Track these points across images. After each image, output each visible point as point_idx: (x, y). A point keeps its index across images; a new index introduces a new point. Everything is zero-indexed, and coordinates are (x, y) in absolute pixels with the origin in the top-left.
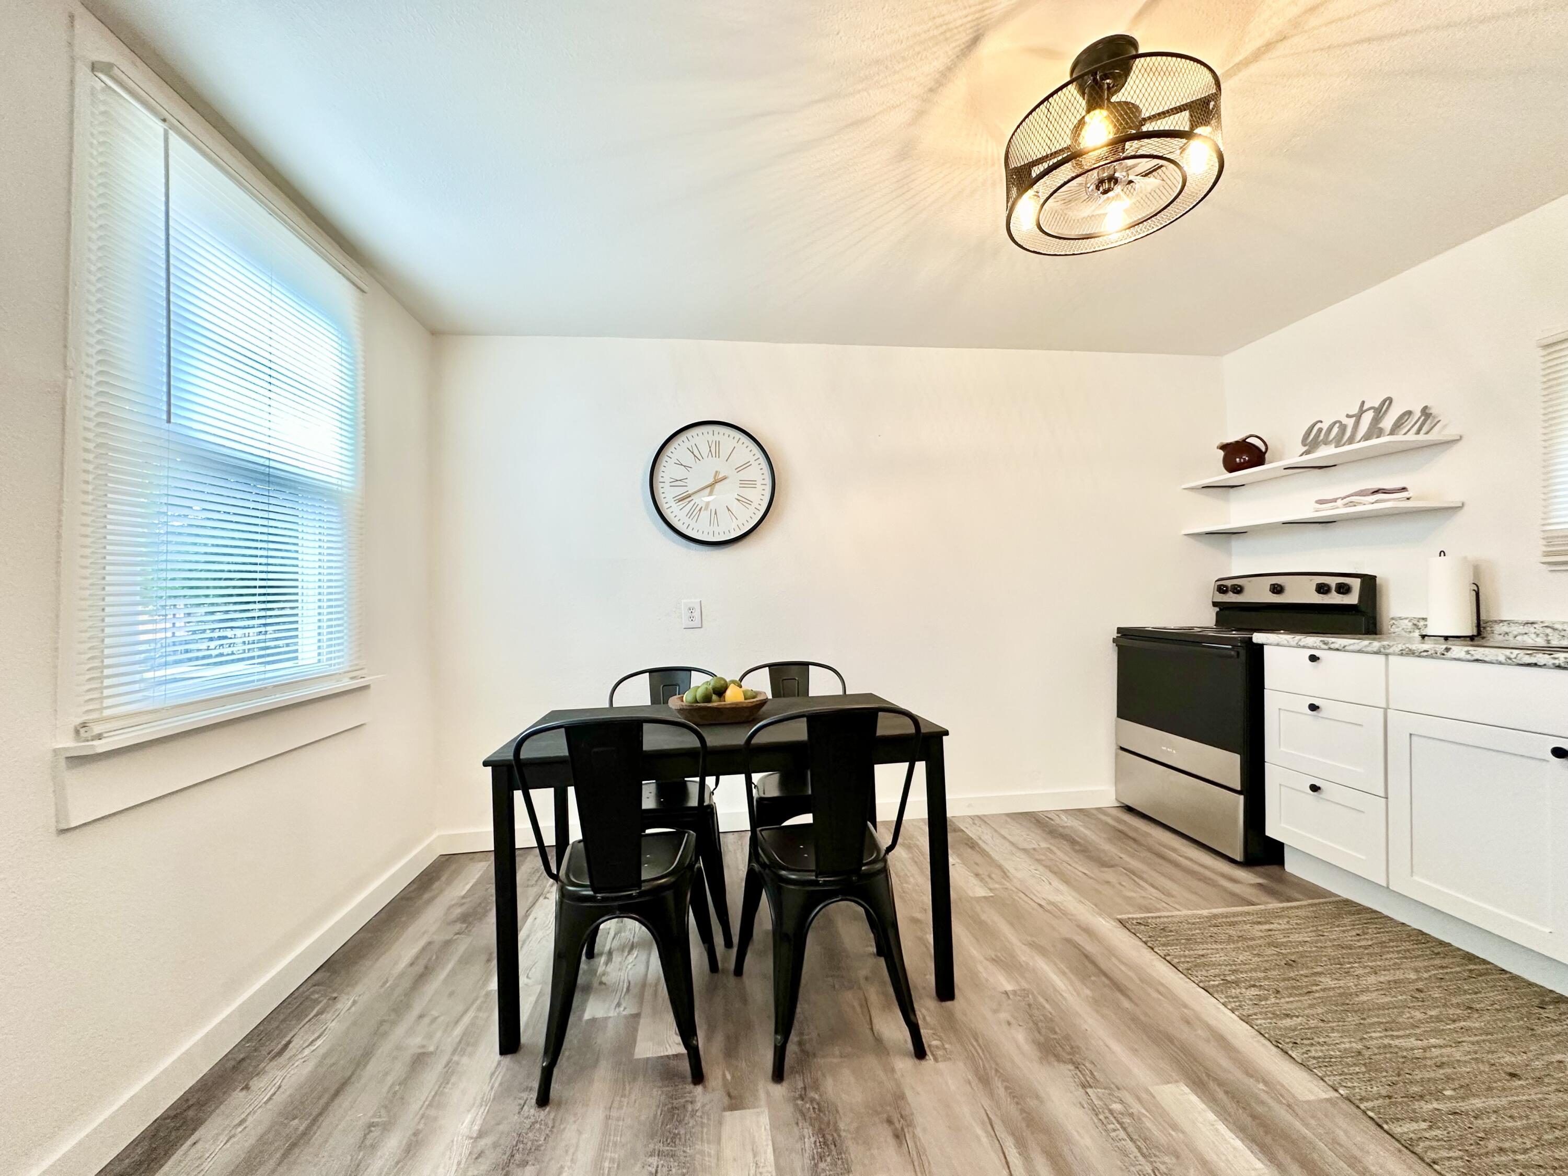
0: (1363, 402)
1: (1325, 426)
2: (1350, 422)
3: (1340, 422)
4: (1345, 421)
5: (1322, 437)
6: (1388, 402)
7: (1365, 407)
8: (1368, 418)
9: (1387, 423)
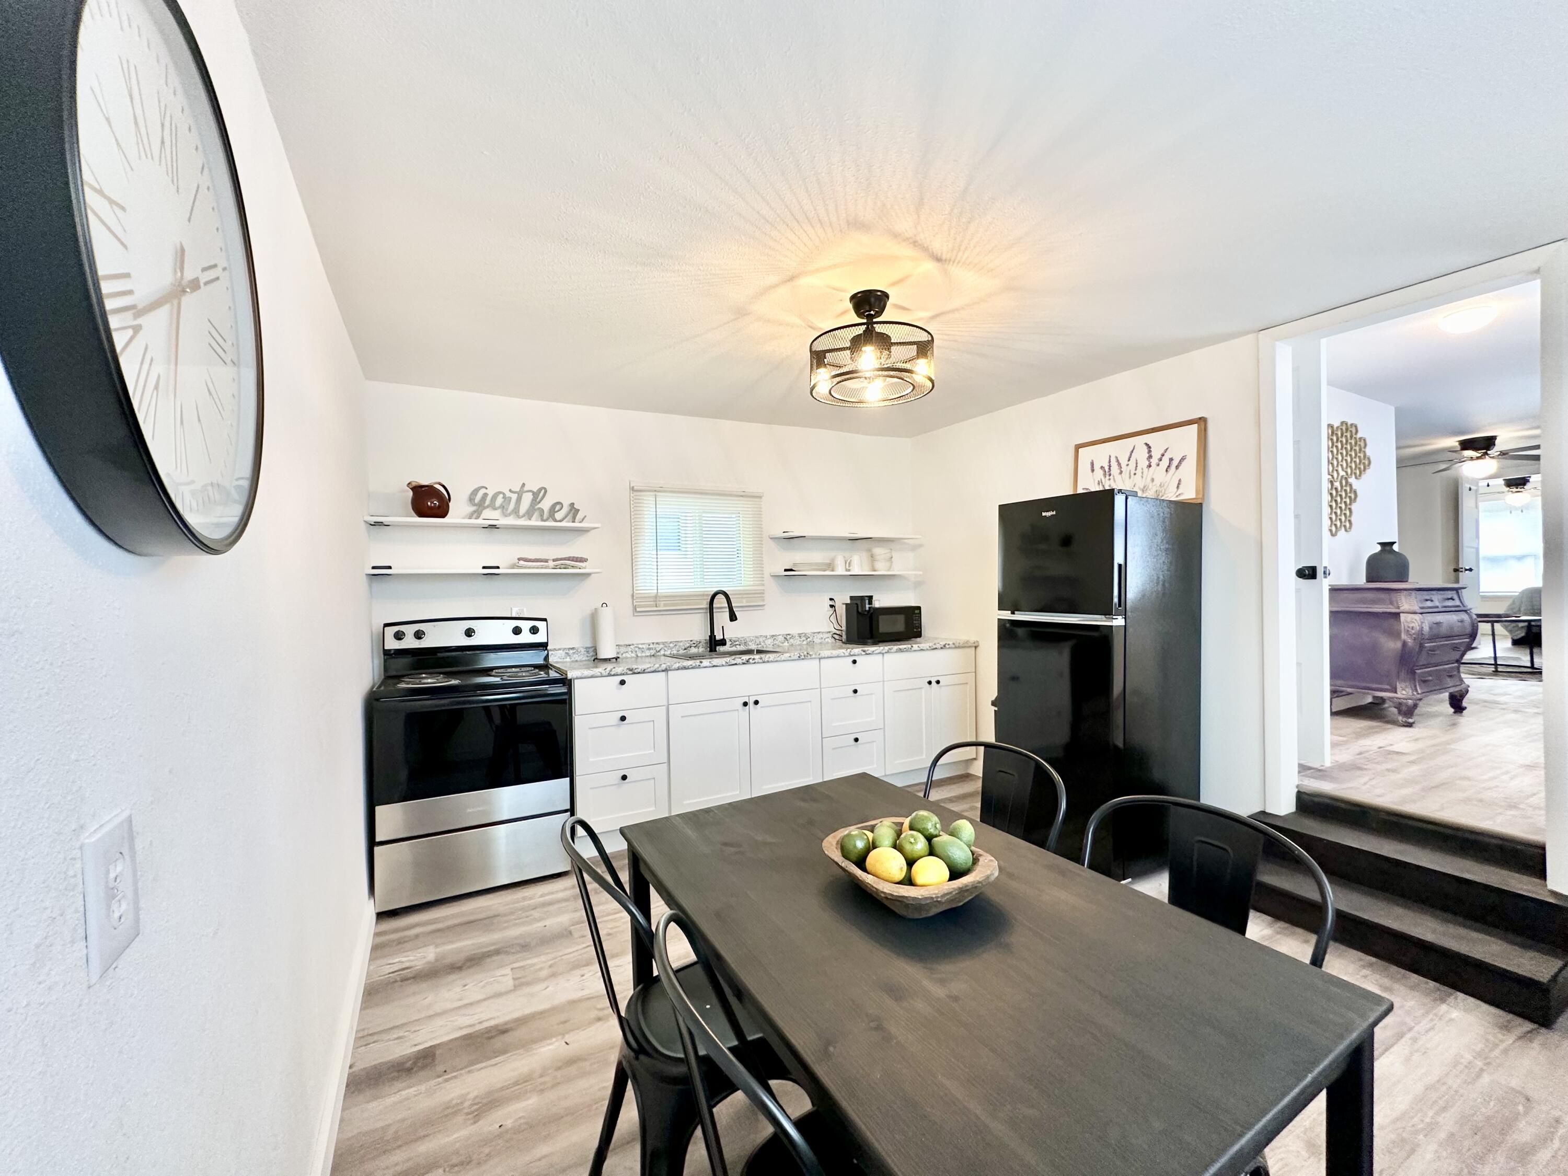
0: (524, 485)
1: (491, 493)
2: (514, 497)
3: (504, 494)
4: (508, 494)
5: (487, 502)
6: (543, 491)
7: (526, 489)
8: (527, 499)
9: (546, 505)
